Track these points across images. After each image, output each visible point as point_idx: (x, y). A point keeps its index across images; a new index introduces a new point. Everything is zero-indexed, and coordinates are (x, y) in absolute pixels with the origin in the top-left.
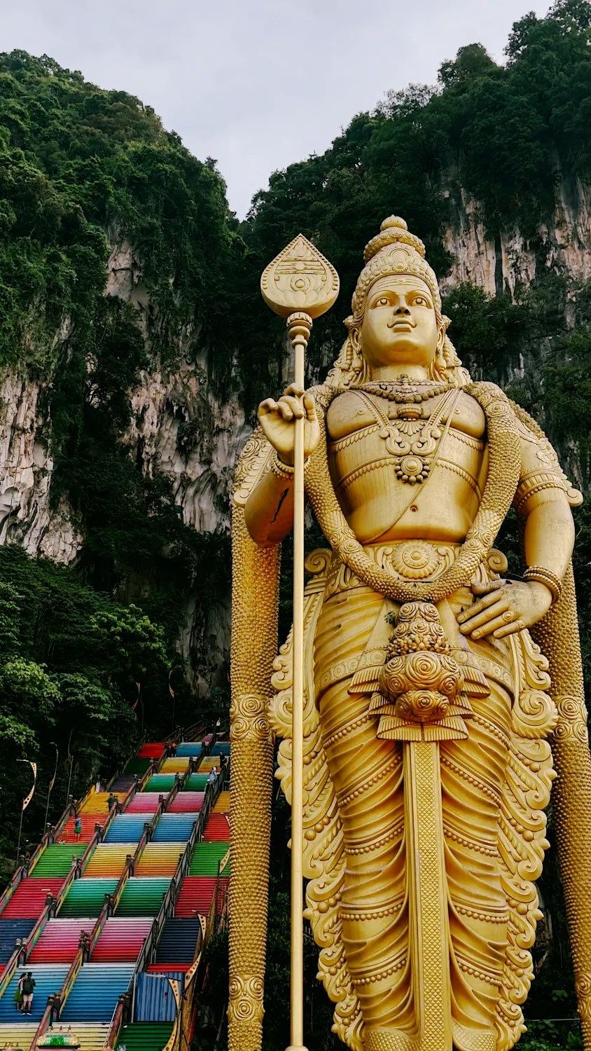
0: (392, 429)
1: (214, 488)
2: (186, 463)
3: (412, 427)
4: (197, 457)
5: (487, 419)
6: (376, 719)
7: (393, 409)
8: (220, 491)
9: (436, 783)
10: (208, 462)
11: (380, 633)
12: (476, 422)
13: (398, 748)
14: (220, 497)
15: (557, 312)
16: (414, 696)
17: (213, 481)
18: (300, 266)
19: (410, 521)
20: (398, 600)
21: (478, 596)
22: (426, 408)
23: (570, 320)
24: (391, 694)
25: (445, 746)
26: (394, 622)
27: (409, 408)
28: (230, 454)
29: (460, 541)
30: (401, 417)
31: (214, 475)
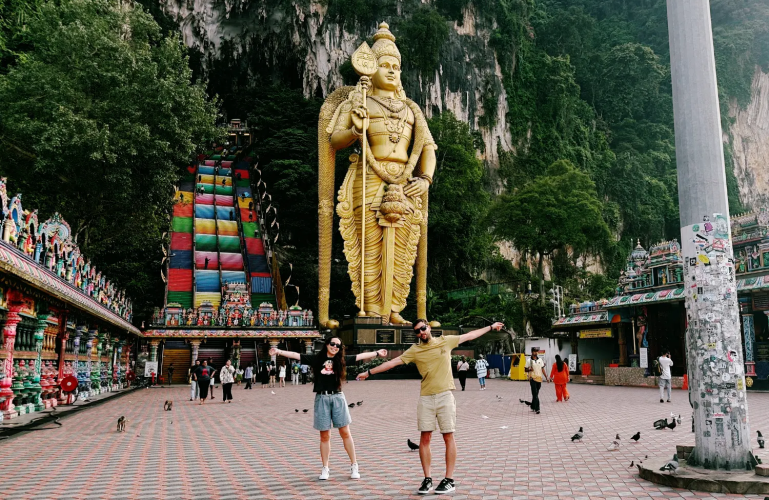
0: (389, 121)
1: (193, 23)
2: (180, 7)
3: (396, 121)
4: (185, 5)
5: (415, 118)
6: (378, 220)
7: (388, 113)
8: (195, 25)
9: (394, 240)
10: (192, 9)
11: (381, 192)
12: (412, 120)
13: (382, 228)
14: (195, 28)
15: (394, 5)
16: (392, 215)
17: (193, 19)
18: (365, 56)
19: (393, 156)
20: (388, 182)
21: (410, 182)
22: (399, 115)
23: (399, 10)
24: (384, 212)
25: (397, 228)
26: (386, 190)
27: (394, 114)
28: (201, 5)
29: (406, 163)
30: (392, 117)
31: (194, 17)
